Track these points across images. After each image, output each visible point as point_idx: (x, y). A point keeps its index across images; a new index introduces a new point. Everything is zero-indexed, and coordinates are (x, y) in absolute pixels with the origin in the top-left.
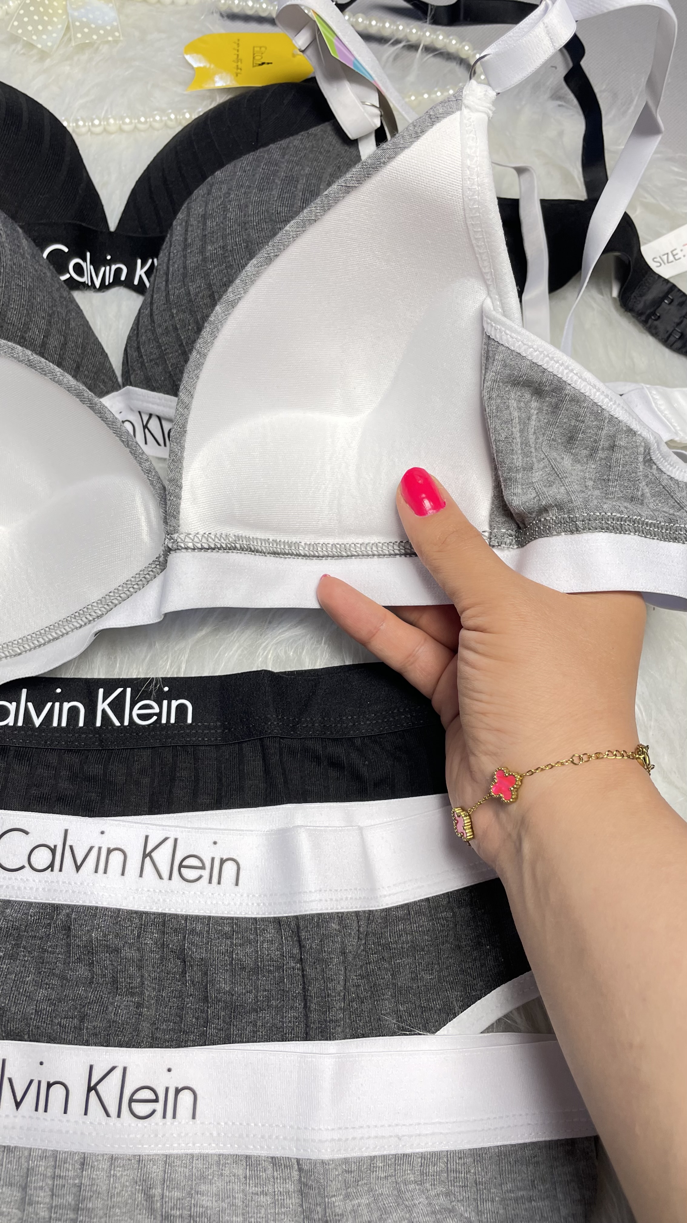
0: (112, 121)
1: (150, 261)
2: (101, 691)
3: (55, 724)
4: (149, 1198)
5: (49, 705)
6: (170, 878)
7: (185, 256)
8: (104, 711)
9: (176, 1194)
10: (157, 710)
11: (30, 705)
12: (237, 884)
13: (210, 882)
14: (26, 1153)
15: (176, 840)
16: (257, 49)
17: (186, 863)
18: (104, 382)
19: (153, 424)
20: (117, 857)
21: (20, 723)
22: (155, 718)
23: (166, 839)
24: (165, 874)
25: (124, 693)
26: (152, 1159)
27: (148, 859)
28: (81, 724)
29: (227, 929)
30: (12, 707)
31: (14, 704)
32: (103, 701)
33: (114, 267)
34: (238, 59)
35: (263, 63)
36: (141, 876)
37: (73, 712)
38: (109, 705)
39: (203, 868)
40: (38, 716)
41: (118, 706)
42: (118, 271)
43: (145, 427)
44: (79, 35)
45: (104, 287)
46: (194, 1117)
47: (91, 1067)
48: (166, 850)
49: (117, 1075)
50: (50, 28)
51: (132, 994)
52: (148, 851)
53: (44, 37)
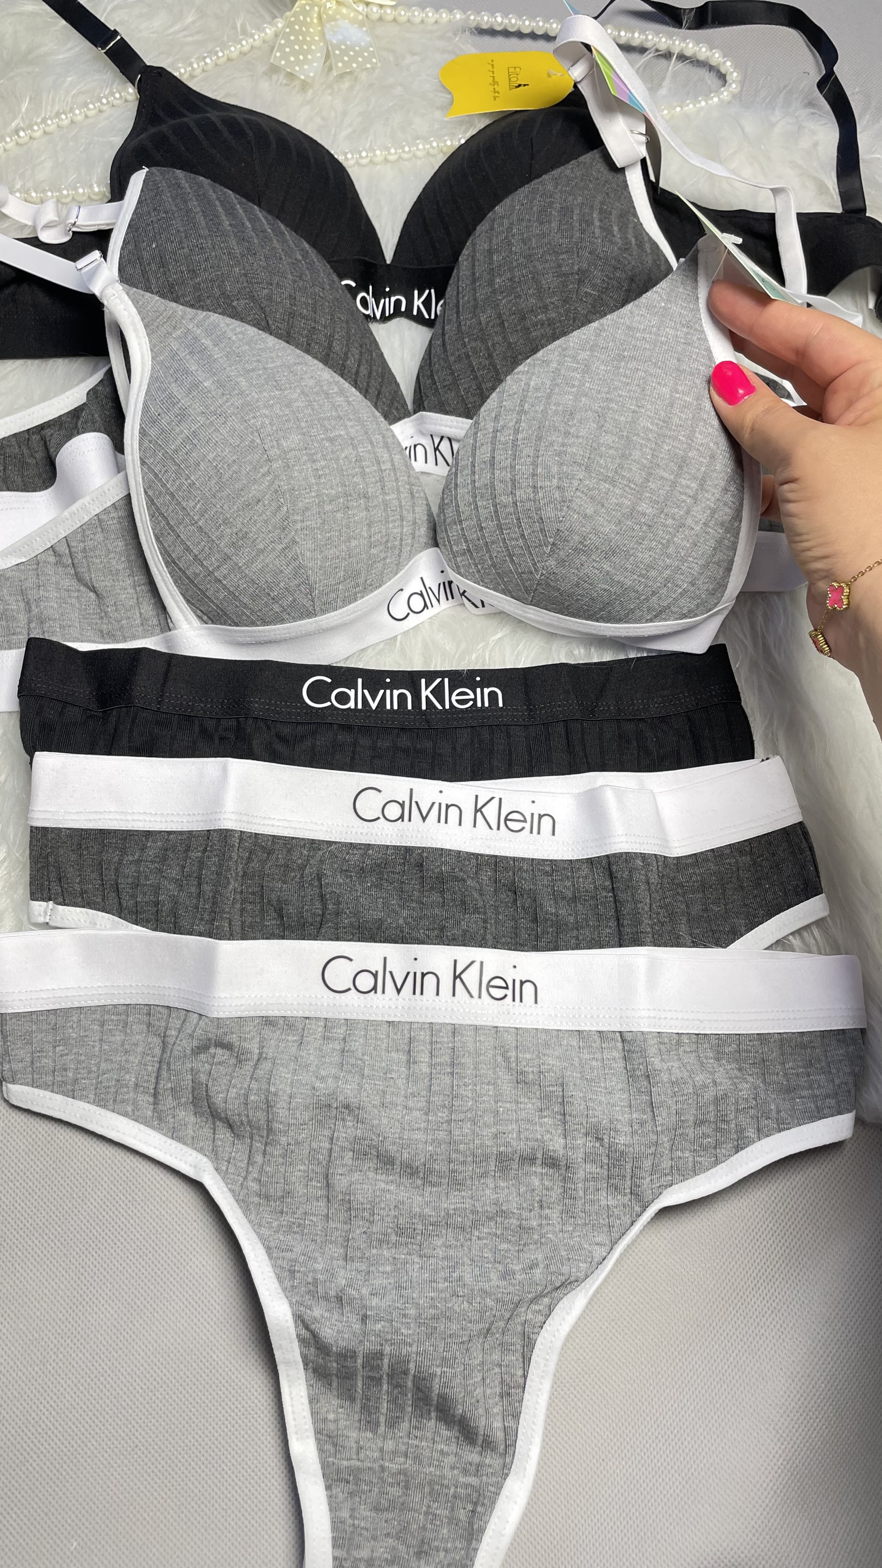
0: (378, 152)
1: (427, 292)
2: (423, 681)
3: (388, 707)
4: (507, 1059)
5: (382, 692)
6: (498, 828)
7: (474, 290)
8: (427, 697)
9: (528, 1056)
10: (472, 696)
11: (366, 692)
12: (554, 834)
13: (531, 832)
14: (408, 1027)
15: (500, 799)
16: (512, 70)
17: (509, 817)
18: (397, 409)
19: (445, 447)
20: (453, 811)
21: (360, 706)
22: (471, 703)
23: (493, 798)
24: (494, 825)
25: (442, 682)
26: (507, 1030)
27: (479, 814)
28: (410, 707)
29: (548, 869)
30: (352, 693)
31: (353, 691)
32: (426, 689)
33: (393, 299)
34: (495, 83)
35: (520, 85)
36: (475, 826)
37: (402, 697)
38: (431, 692)
39: (525, 821)
40: (374, 701)
41: (438, 692)
42: (398, 303)
43: (436, 449)
44: (340, 65)
45: (384, 319)
46: (536, 1002)
47: (455, 961)
48: (493, 807)
49: (476, 968)
50: (309, 57)
51: (479, 913)
52: (479, 807)
53: (306, 67)
